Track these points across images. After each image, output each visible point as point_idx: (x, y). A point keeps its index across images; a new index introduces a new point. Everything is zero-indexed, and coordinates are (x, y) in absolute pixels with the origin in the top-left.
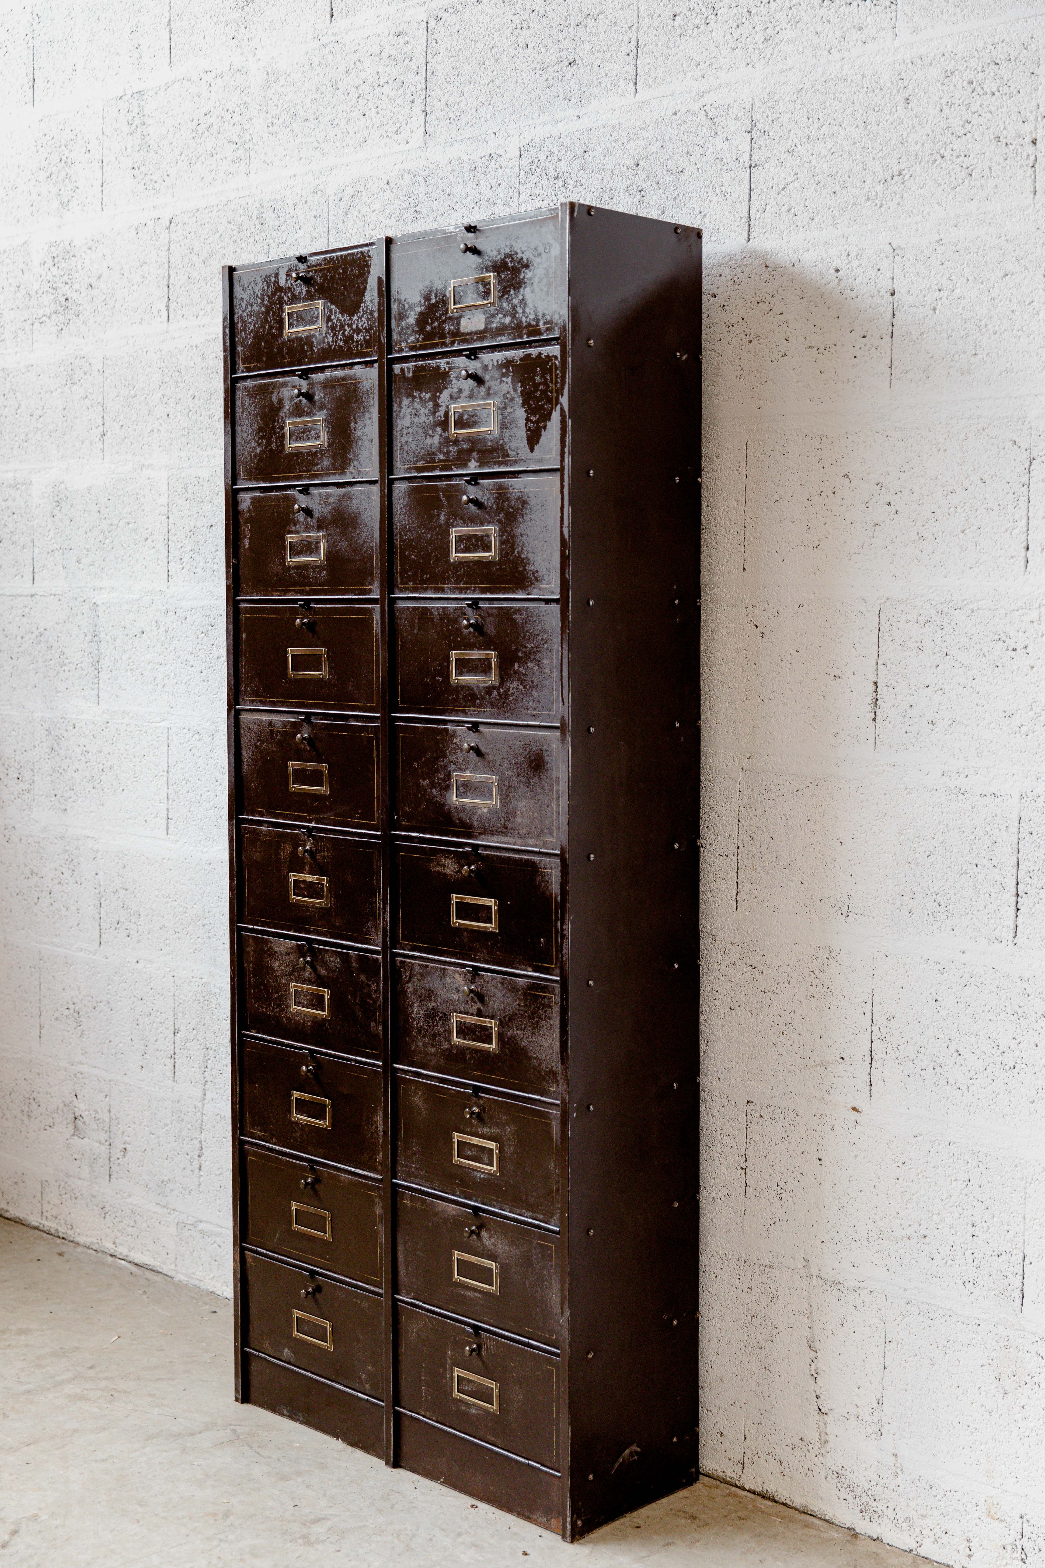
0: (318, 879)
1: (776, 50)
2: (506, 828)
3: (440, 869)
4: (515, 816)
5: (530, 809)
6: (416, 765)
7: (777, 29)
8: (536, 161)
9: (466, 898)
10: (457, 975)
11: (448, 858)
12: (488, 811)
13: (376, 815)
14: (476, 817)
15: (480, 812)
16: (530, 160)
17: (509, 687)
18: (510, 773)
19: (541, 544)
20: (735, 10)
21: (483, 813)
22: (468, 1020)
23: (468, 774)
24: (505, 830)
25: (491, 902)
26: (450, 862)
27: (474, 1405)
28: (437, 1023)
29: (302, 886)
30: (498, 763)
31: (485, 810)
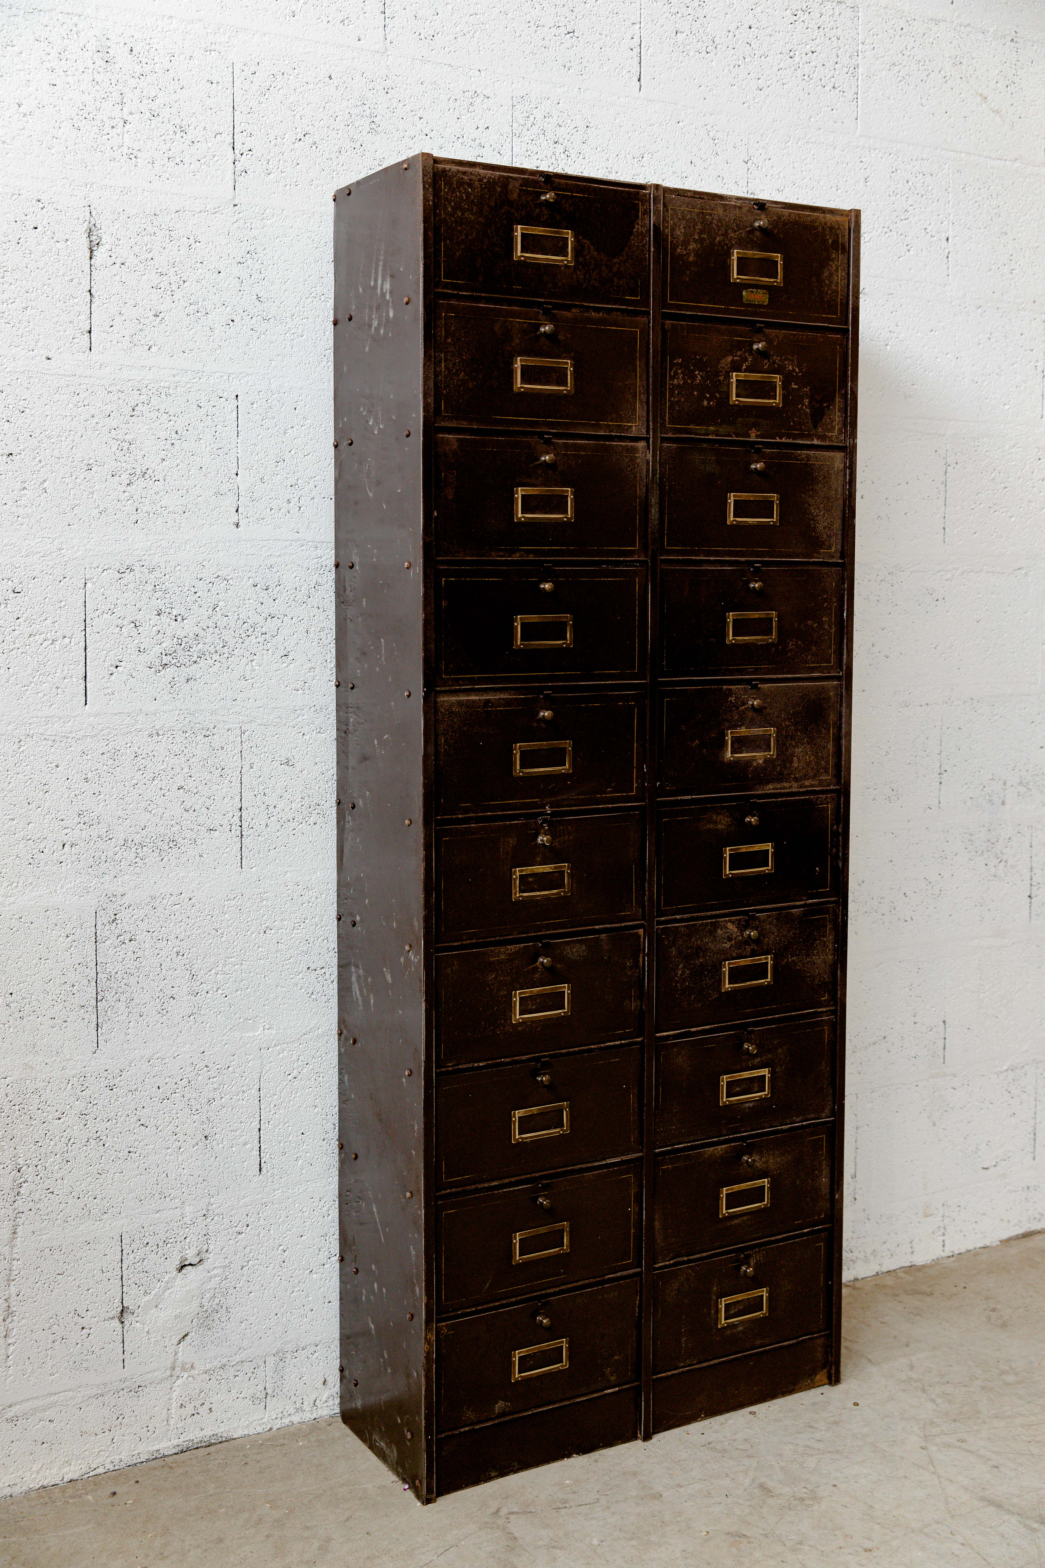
0: (555, 867)
1: (768, 100)
2: (783, 774)
3: (711, 826)
4: (792, 762)
5: (807, 754)
6: (684, 728)
7: (768, 83)
8: (532, 118)
9: (740, 848)
10: (730, 925)
11: (720, 813)
12: (763, 762)
13: (635, 785)
14: (751, 769)
15: (755, 764)
16: (525, 114)
17: (789, 643)
18: (787, 723)
19: (822, 513)
20: (732, 51)
21: (758, 764)
22: (742, 964)
23: (743, 729)
24: (780, 778)
25: (768, 846)
26: (722, 817)
27: (741, 1322)
28: (706, 977)
29: (531, 880)
30: (776, 714)
31: (761, 762)
